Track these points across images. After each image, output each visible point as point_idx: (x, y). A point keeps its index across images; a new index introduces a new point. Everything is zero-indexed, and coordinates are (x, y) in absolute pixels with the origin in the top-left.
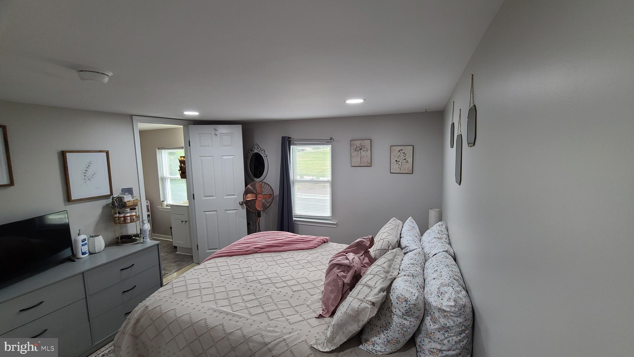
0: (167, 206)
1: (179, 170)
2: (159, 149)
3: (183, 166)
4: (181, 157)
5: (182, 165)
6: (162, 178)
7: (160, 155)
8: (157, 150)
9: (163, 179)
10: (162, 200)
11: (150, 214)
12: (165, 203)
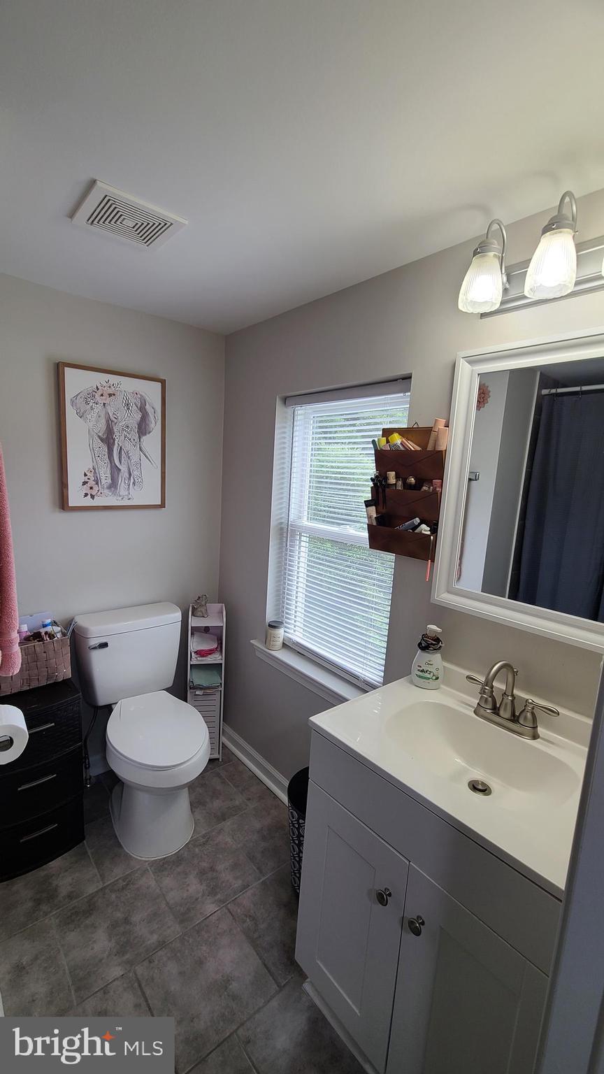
0: (284, 645)
1: (368, 504)
2: (285, 400)
3: (392, 480)
4: (387, 433)
5: (392, 475)
6: (282, 529)
7: (288, 430)
8: (279, 409)
9: (288, 533)
10: (270, 616)
11: (223, 662)
12: (281, 633)
